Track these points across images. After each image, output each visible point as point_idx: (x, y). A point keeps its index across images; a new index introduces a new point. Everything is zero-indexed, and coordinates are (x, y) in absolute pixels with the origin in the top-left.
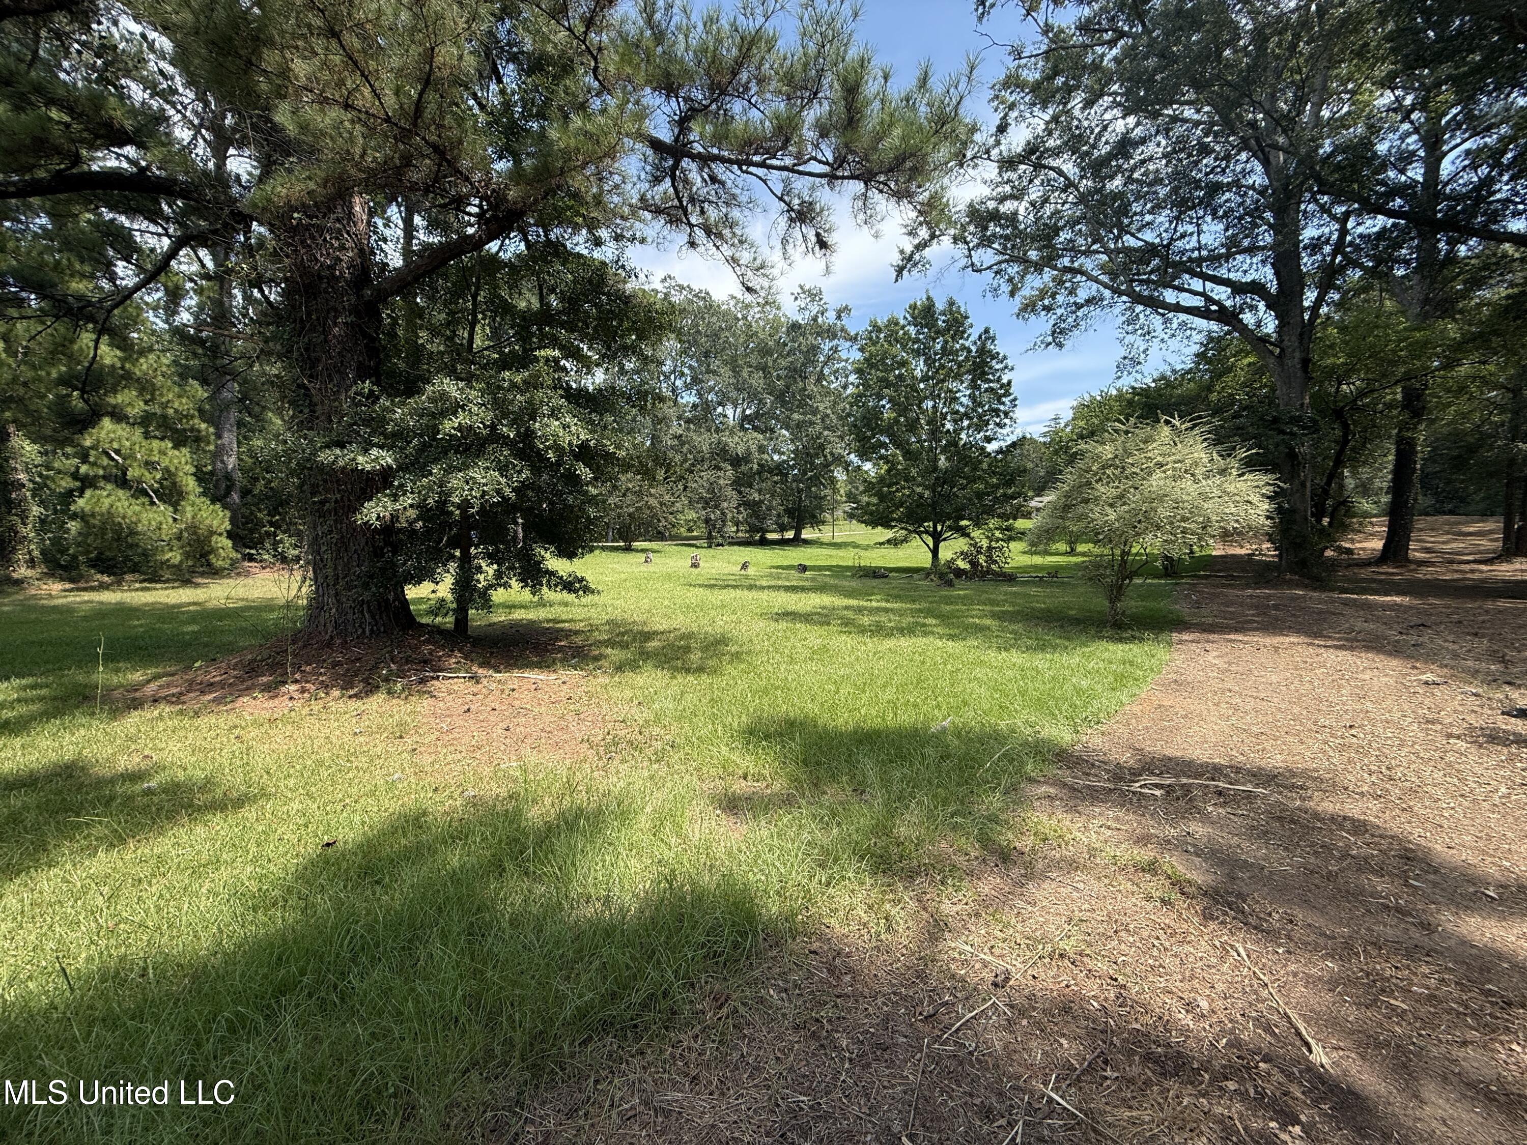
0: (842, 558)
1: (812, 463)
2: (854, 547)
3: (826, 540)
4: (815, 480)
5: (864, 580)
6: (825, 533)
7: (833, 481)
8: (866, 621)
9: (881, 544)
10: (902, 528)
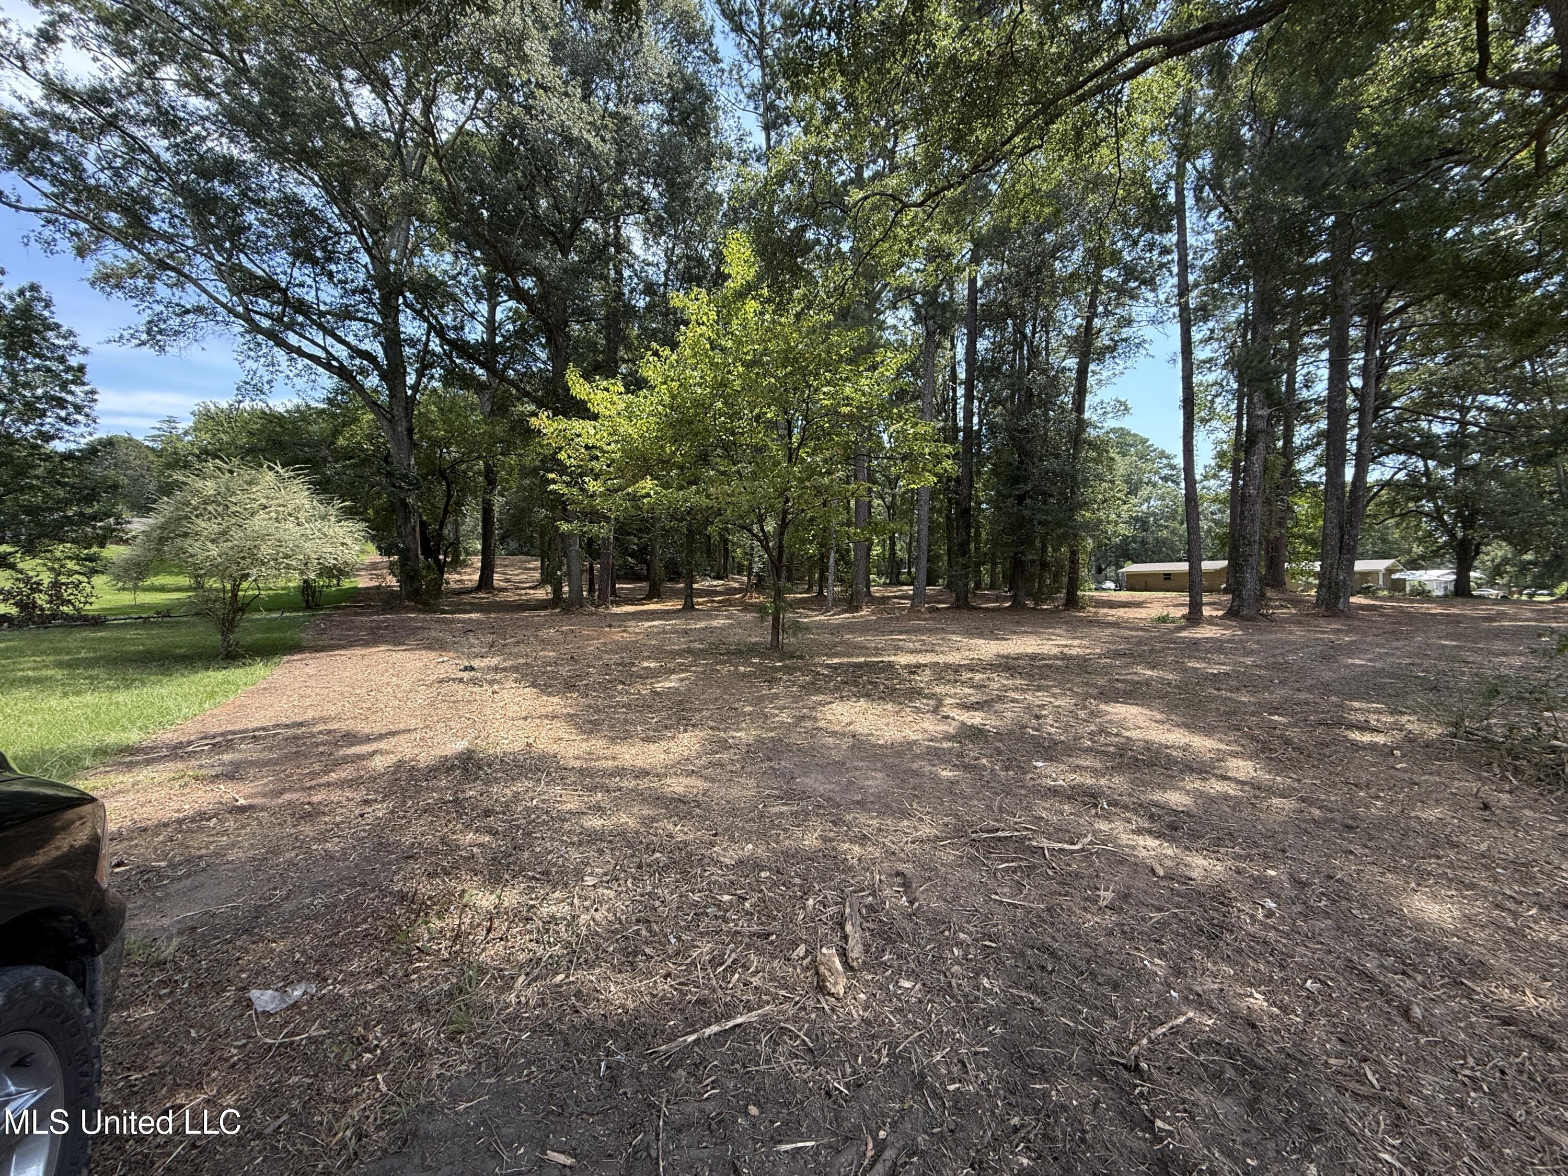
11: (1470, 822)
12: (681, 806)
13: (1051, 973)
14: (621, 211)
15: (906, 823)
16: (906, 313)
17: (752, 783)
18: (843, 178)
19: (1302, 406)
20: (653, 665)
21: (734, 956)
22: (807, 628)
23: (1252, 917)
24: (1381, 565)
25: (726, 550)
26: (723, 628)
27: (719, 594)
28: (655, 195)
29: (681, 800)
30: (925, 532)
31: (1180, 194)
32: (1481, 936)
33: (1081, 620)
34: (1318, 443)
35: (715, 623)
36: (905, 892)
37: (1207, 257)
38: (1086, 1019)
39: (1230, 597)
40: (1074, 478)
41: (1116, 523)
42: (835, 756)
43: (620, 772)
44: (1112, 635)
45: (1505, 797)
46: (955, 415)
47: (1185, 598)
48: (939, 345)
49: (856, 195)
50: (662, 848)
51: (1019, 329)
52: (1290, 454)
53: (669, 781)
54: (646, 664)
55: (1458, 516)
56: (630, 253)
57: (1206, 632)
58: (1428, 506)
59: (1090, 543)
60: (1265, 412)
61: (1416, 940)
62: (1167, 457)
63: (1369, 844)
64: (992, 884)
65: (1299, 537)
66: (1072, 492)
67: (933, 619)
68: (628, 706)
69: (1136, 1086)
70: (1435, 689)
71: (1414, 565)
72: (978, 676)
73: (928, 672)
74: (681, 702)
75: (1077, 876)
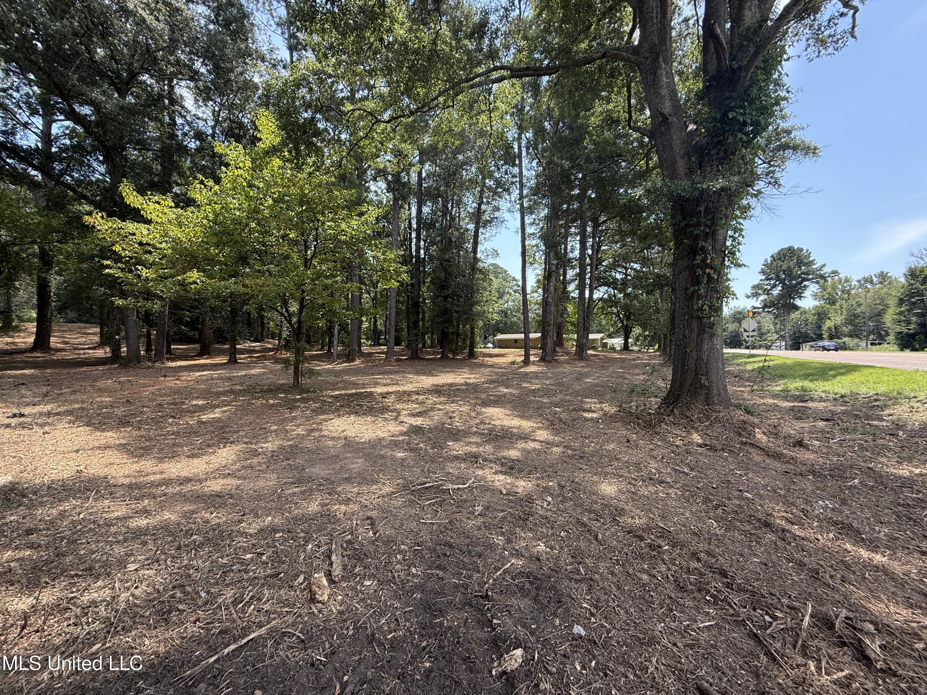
11: (623, 448)
12: (218, 499)
13: (448, 557)
14: (174, 75)
15: (375, 487)
16: (382, 185)
17: (275, 476)
18: (343, 94)
19: (570, 260)
20: (201, 402)
21: (251, 594)
22: (318, 373)
23: (542, 507)
24: (598, 336)
25: (263, 323)
26: (259, 375)
27: (257, 352)
28: (203, 70)
29: (218, 495)
30: (393, 315)
31: (520, 147)
32: (623, 497)
33: (475, 364)
34: (576, 279)
35: (253, 372)
36: (372, 528)
37: (532, 182)
38: (465, 577)
39: (541, 351)
40: (472, 288)
41: (492, 314)
42: (333, 452)
43: (167, 482)
44: (490, 371)
45: (634, 436)
46: (411, 248)
47: (522, 351)
48: (402, 207)
49: (348, 107)
50: (199, 532)
51: (445, 206)
52: (565, 283)
53: (208, 483)
54: (194, 402)
55: (625, 314)
56: (183, 107)
57: (532, 369)
58: (615, 310)
59: (481, 323)
60: (555, 262)
61: (602, 504)
62: (516, 281)
63: (589, 464)
64: (421, 514)
65: (569, 322)
66: (472, 296)
67: (398, 365)
68: (177, 433)
69: (486, 605)
70: (615, 391)
71: (610, 336)
72: (421, 397)
73: (393, 396)
74: (222, 428)
75: (466, 501)
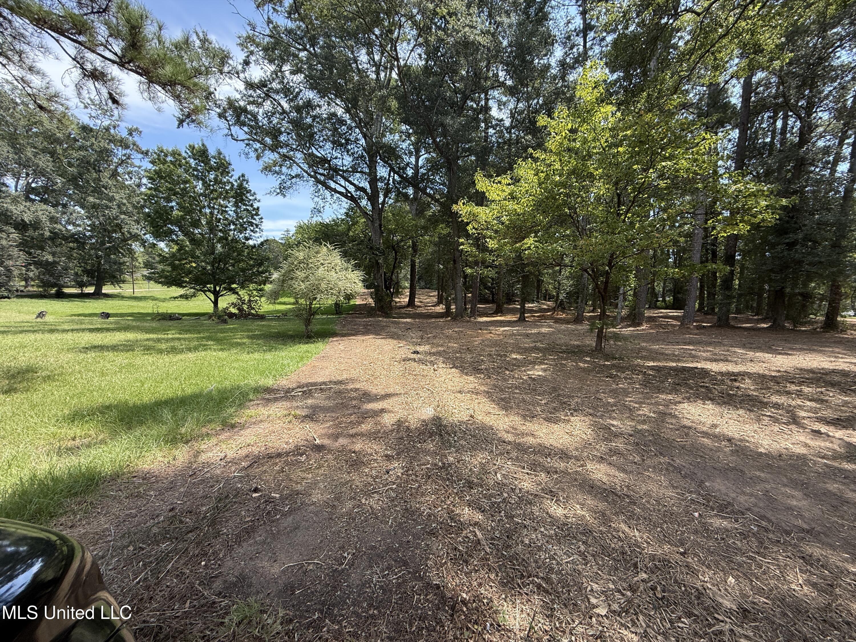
0: (143, 308)
1: (110, 237)
2: (153, 300)
3: (127, 294)
4: (115, 250)
5: (162, 322)
6: (126, 290)
7: (131, 252)
8: (163, 346)
9: (175, 298)
10: (191, 288)
20: (519, 357)
33: (848, 340)
54: (514, 356)
67: (703, 334)
68: (519, 388)
